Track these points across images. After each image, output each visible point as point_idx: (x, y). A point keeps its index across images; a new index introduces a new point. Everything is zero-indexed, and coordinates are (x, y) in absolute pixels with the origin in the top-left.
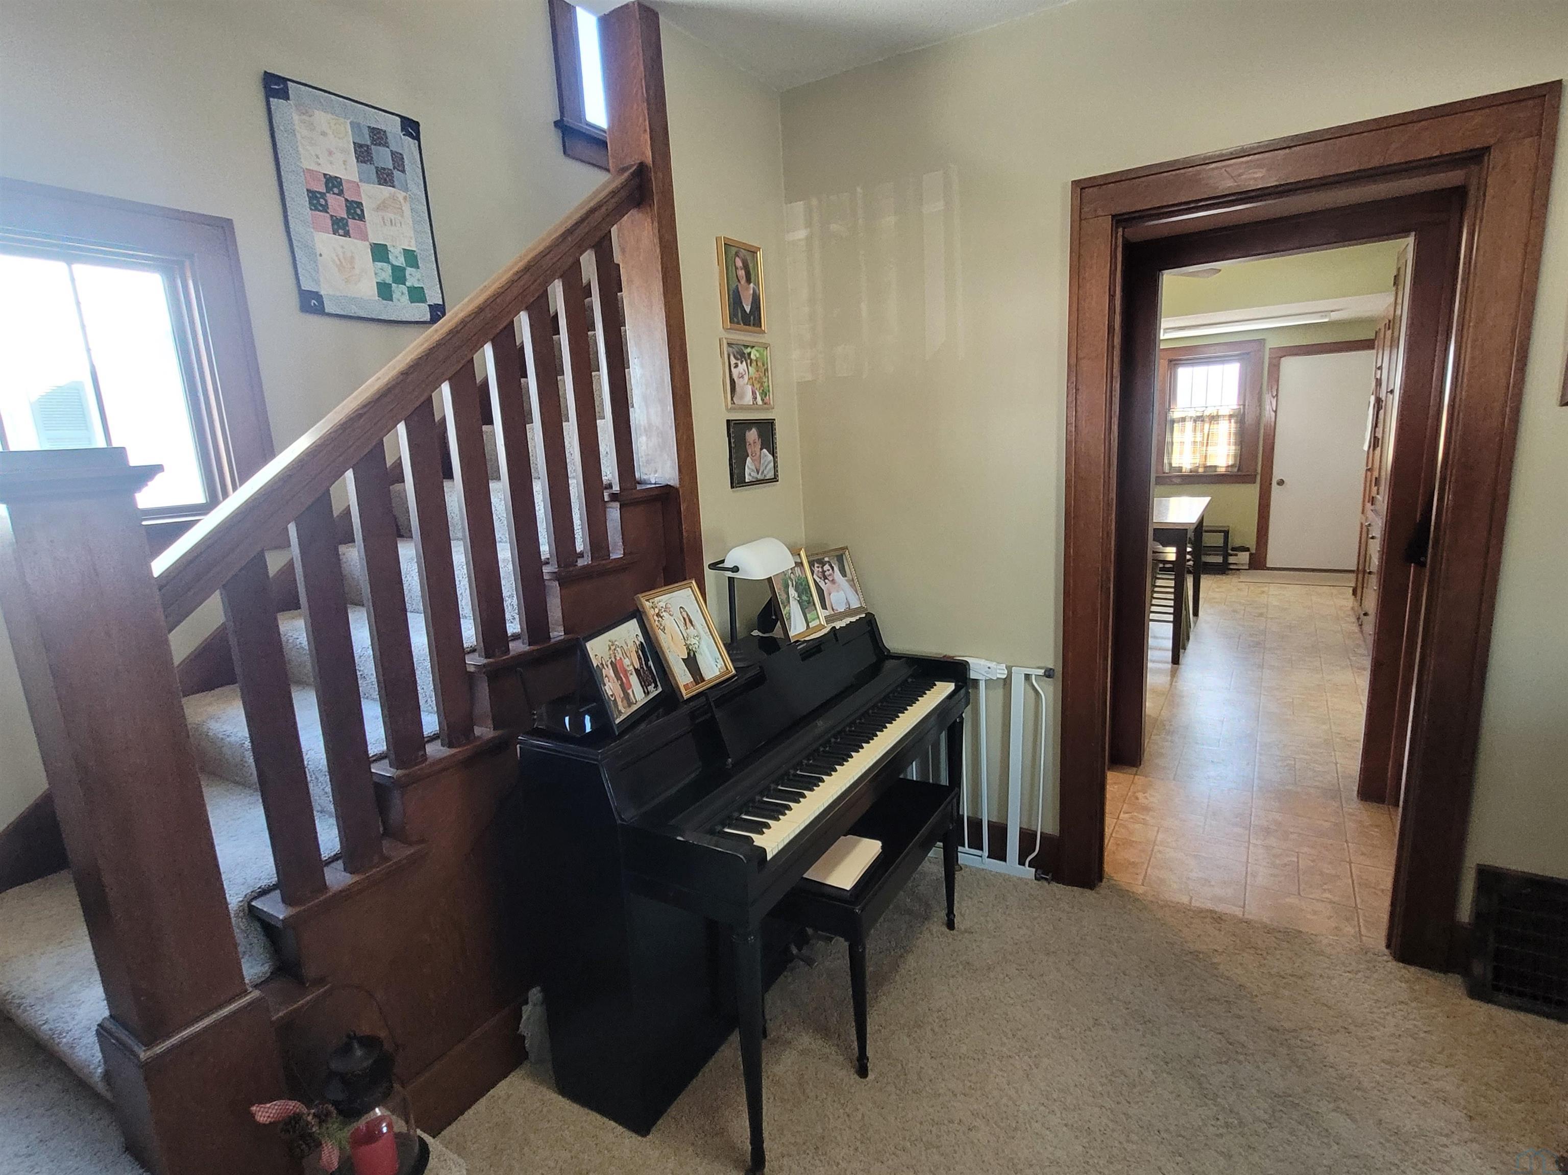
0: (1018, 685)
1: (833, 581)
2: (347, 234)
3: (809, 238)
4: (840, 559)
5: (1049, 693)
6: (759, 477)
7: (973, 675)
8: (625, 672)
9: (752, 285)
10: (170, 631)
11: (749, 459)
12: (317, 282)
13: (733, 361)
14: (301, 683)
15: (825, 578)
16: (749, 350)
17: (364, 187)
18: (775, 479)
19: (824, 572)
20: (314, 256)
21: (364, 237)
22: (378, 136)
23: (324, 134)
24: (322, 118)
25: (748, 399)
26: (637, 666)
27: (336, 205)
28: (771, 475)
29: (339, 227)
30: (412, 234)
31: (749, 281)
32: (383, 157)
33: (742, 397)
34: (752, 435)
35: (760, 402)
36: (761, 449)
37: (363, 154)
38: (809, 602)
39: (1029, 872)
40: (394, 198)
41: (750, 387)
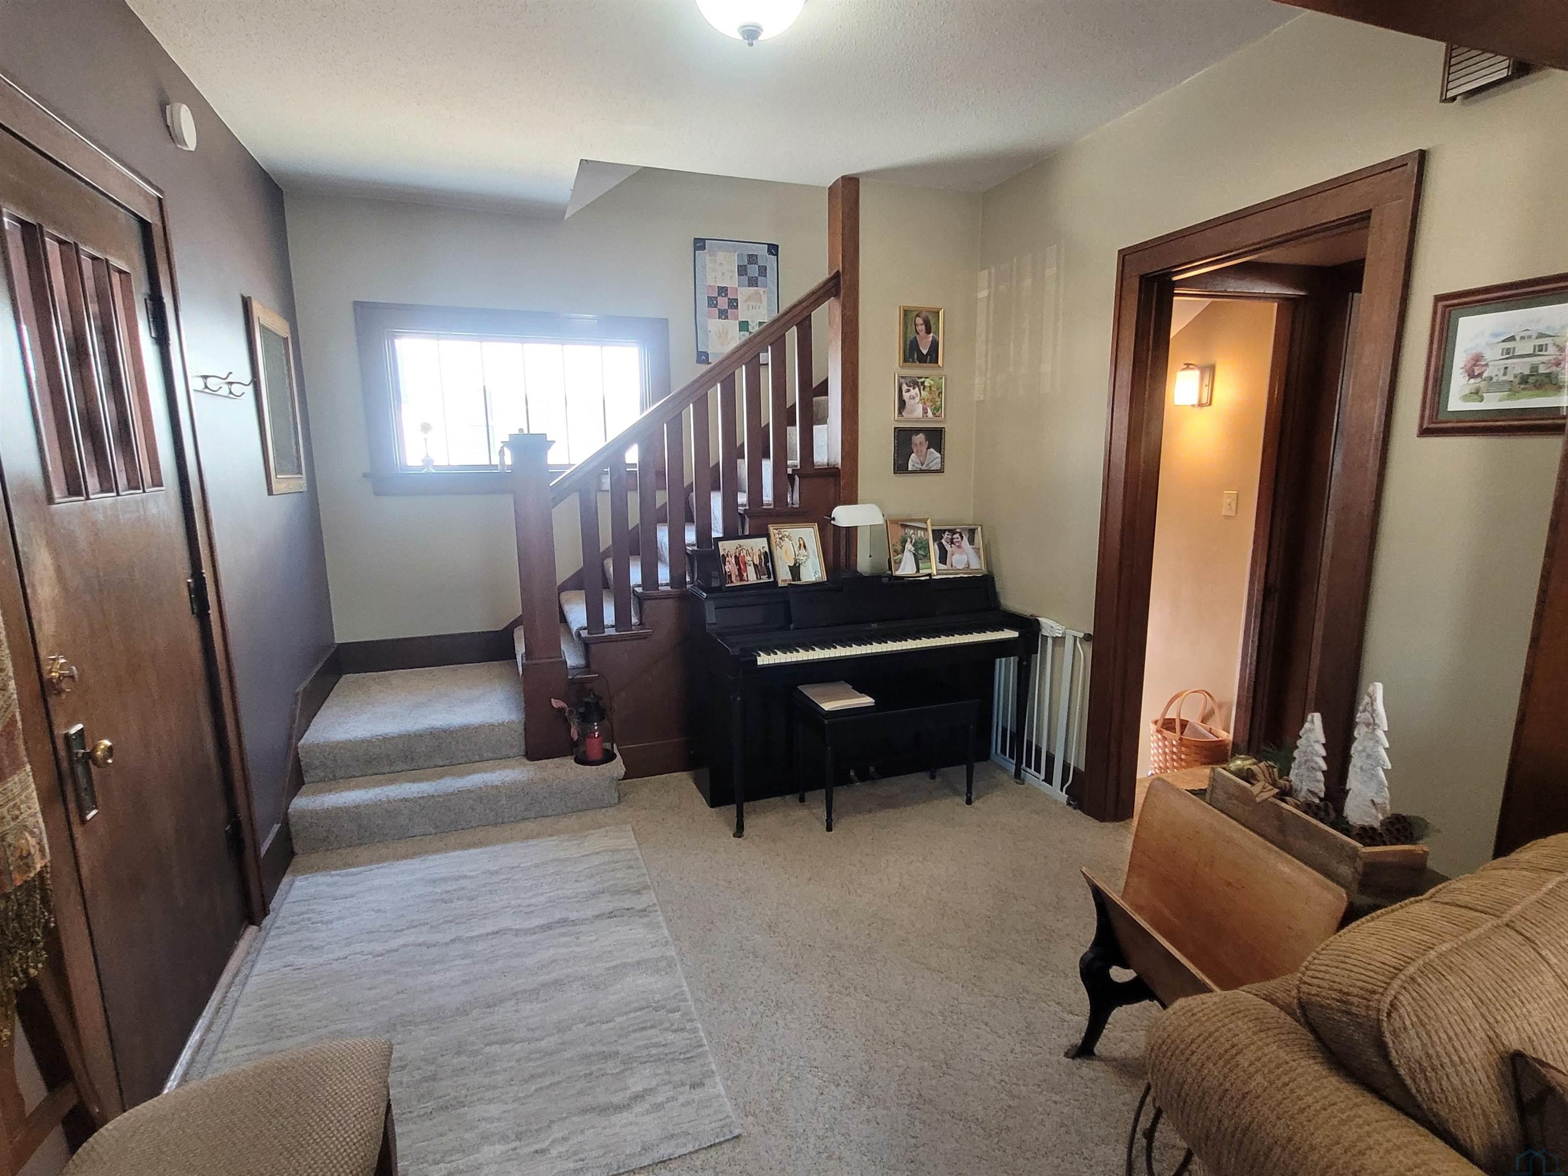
0: (1069, 642)
1: (959, 547)
2: (726, 318)
3: (989, 296)
4: (972, 532)
5: (1085, 652)
6: (924, 468)
7: (1044, 633)
8: (745, 564)
9: (931, 335)
10: (554, 507)
11: (913, 455)
12: (707, 346)
13: (905, 387)
14: (664, 562)
15: (952, 543)
16: (922, 380)
17: (740, 290)
18: (940, 471)
19: (952, 539)
20: (706, 332)
21: (736, 318)
22: (752, 259)
23: (721, 264)
24: (721, 256)
25: (919, 412)
26: (757, 562)
27: (723, 303)
28: (938, 467)
29: (723, 314)
30: (766, 312)
31: (928, 331)
32: (753, 270)
33: (912, 411)
34: (919, 438)
35: (930, 414)
36: (928, 448)
37: (742, 270)
38: (925, 556)
39: (1064, 797)
40: (757, 293)
41: (921, 406)
